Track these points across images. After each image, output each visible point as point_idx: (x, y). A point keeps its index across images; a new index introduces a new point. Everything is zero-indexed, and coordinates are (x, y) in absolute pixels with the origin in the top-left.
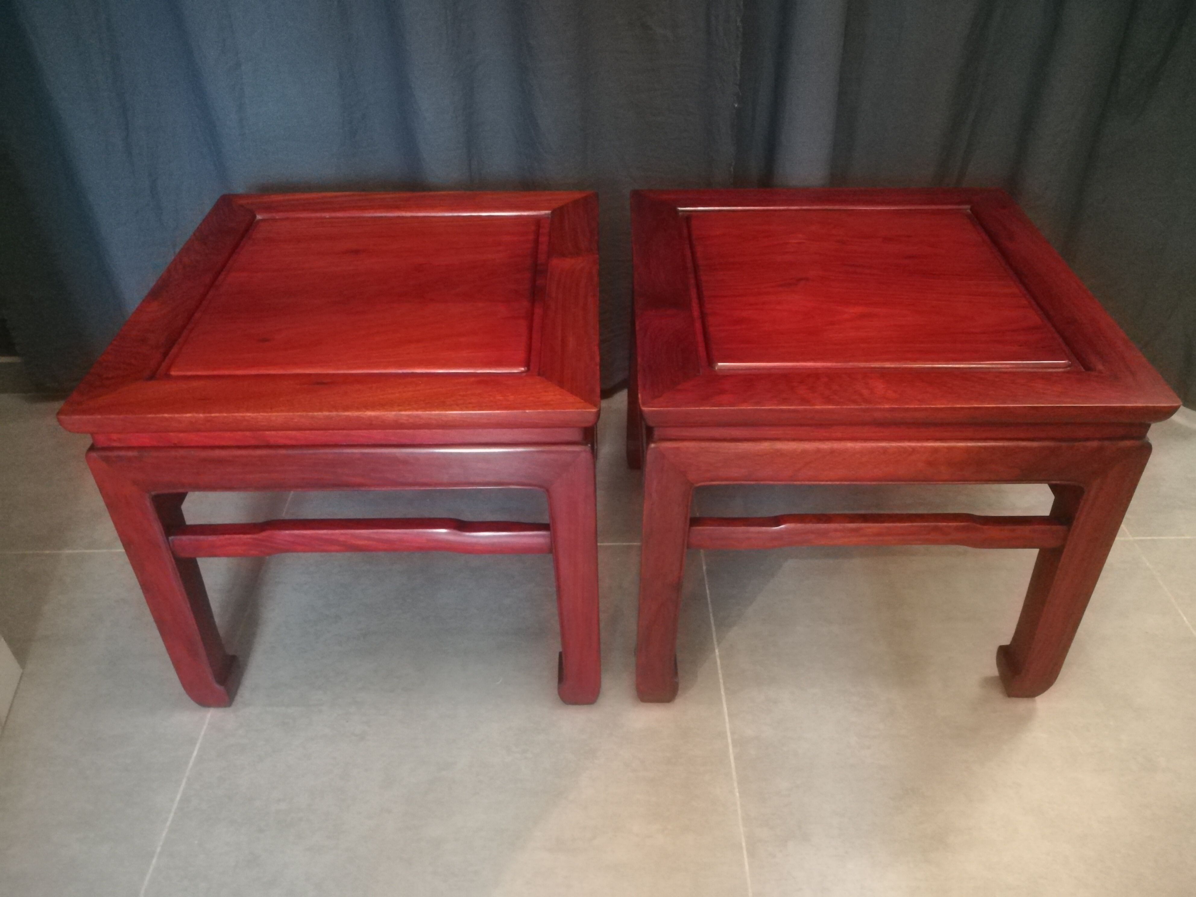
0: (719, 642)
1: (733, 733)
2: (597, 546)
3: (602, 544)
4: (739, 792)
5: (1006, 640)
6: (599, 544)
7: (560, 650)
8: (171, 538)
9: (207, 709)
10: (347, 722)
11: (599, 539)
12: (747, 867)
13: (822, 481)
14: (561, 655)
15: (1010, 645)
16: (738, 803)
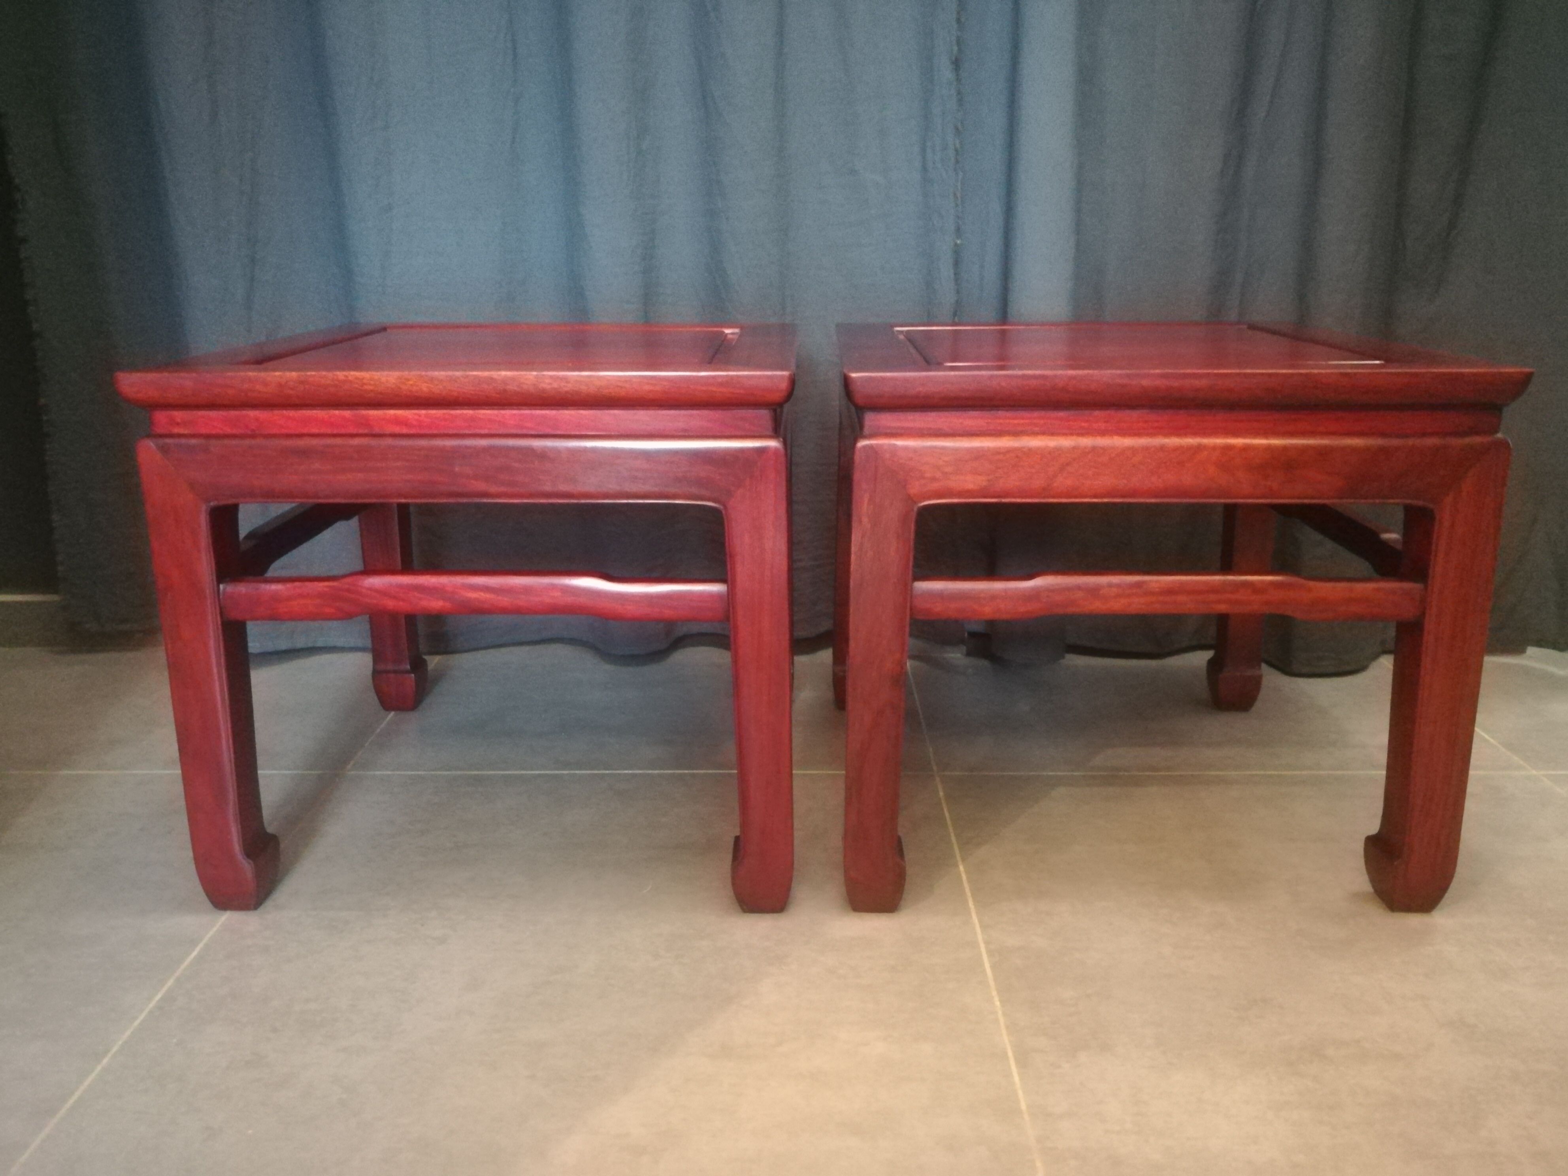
0: (963, 860)
1: (987, 943)
2: (792, 774)
3: (799, 772)
4: (1001, 1001)
5: (1374, 827)
6: (794, 772)
7: (737, 832)
8: (221, 586)
9: (222, 912)
10: (422, 925)
11: (794, 767)
12: (1016, 1078)
13: (1086, 497)
14: (737, 839)
15: (1379, 832)
16: (1000, 1013)
